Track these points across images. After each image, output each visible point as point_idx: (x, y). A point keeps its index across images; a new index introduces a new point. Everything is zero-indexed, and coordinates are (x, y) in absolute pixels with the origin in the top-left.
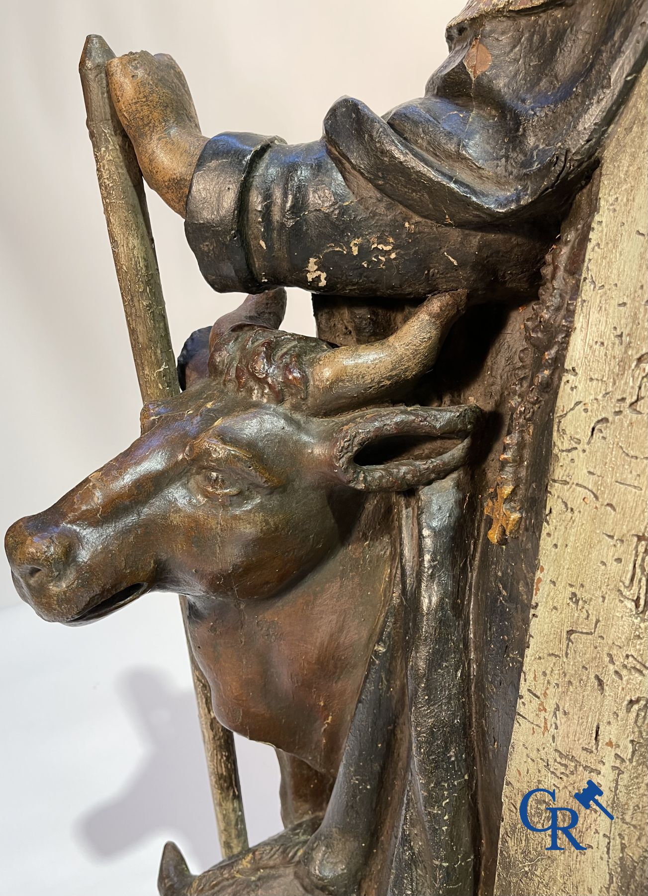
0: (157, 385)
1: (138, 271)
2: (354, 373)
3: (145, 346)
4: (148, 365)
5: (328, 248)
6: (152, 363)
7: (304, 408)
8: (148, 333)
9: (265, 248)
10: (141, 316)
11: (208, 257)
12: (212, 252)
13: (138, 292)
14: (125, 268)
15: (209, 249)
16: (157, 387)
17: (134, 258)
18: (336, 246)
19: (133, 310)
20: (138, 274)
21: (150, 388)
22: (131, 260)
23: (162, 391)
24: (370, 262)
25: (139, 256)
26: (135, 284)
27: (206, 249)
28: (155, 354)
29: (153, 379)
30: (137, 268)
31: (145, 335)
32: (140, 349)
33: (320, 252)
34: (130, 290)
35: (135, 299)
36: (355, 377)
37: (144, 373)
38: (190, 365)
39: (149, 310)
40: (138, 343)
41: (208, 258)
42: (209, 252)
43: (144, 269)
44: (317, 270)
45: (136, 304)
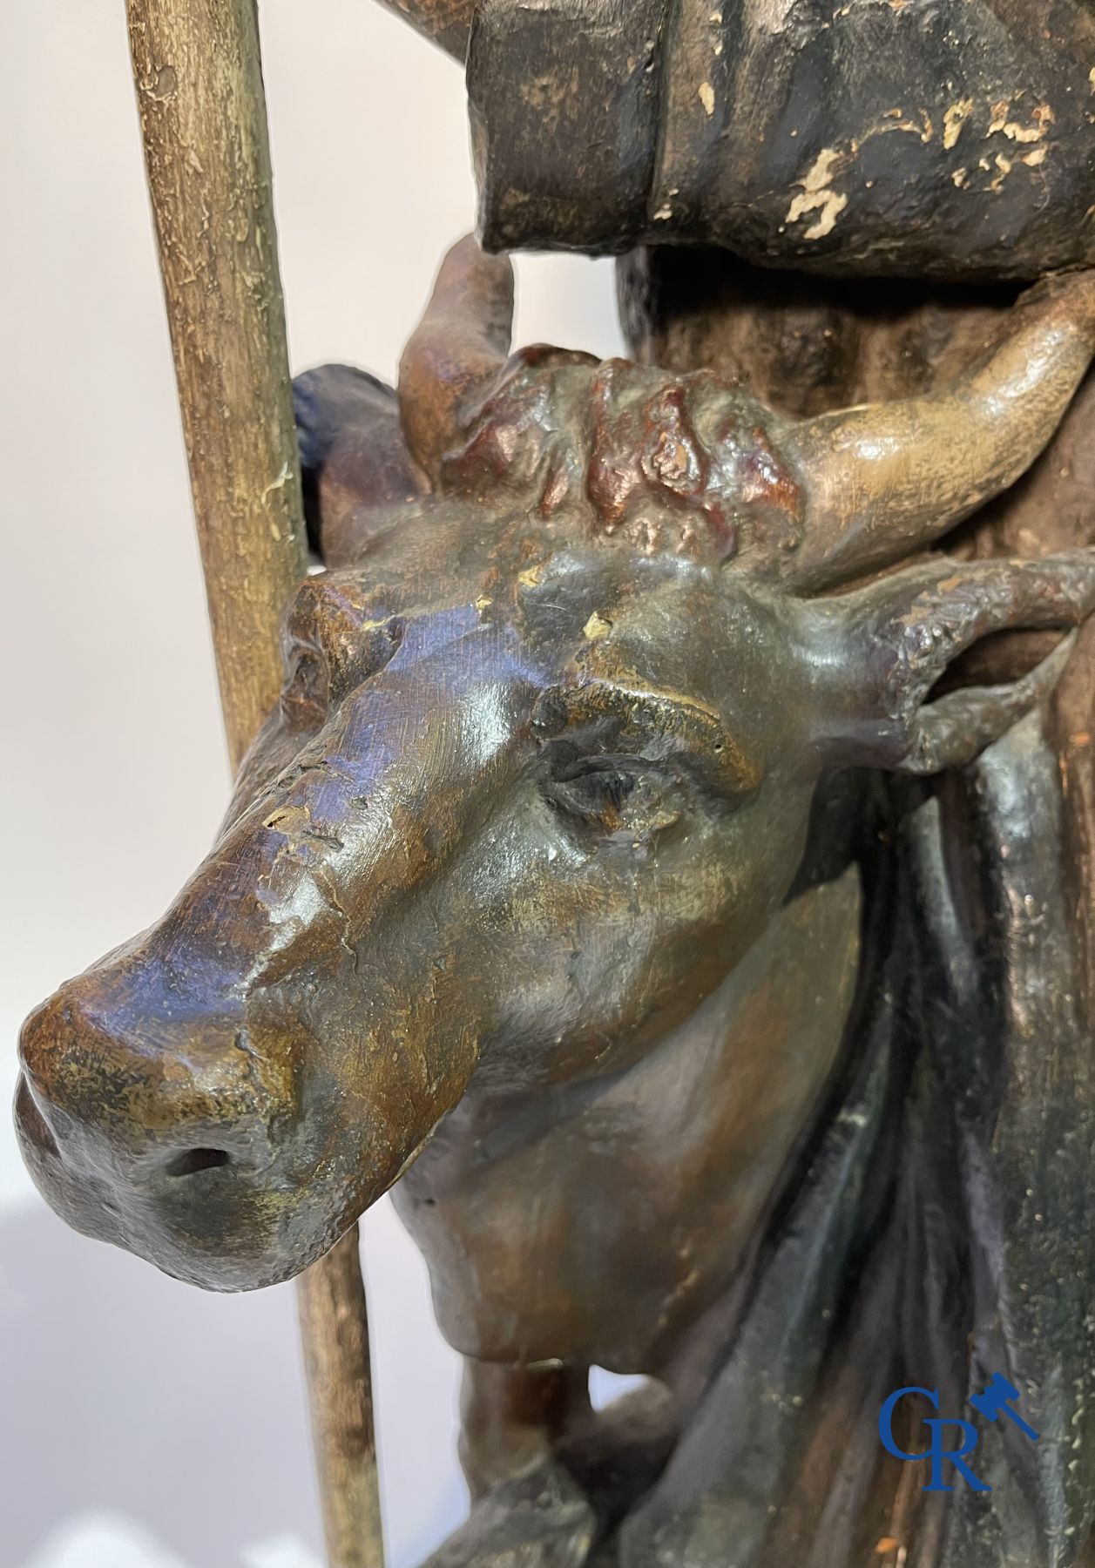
0: (267, 529)
1: (234, 173)
2: (924, 474)
3: (242, 414)
4: (246, 470)
5: (882, 120)
6: (258, 464)
7: (784, 572)
8: (253, 373)
9: (710, 109)
10: (235, 322)
11: (537, 124)
12: (554, 112)
13: (231, 244)
14: (195, 161)
15: (547, 101)
16: (268, 535)
17: (228, 129)
18: (906, 117)
19: (213, 302)
20: (233, 185)
21: (246, 537)
22: (218, 137)
23: (278, 546)
24: (973, 171)
25: (241, 123)
26: (225, 214)
27: (537, 99)
28: (267, 435)
29: (257, 510)
30: (232, 164)
31: (244, 379)
32: (225, 422)
33: (856, 131)
34: (206, 235)
35: (222, 266)
36: (923, 485)
37: (230, 495)
38: (329, 469)
39: (259, 301)
40: (221, 404)
41: (534, 129)
42: (546, 112)
43: (251, 168)
44: (826, 187)
45: (225, 281)
